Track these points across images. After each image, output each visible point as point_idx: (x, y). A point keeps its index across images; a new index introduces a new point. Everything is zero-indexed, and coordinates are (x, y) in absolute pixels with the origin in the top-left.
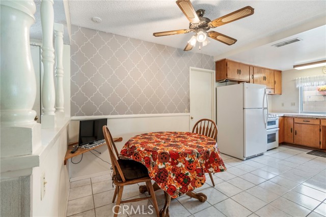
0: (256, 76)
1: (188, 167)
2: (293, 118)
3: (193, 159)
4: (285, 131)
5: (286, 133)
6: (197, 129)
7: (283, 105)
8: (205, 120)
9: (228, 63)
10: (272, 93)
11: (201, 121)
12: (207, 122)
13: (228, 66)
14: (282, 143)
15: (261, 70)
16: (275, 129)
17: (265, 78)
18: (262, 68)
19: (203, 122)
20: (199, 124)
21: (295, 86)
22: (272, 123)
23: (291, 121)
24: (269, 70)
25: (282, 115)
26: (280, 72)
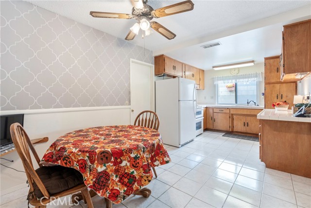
0: (187, 73)
1: (133, 165)
2: (213, 109)
3: (139, 155)
4: (208, 119)
5: (208, 121)
6: (139, 121)
7: (205, 98)
8: (147, 112)
9: (166, 59)
10: (198, 88)
11: (143, 113)
12: (149, 113)
13: (166, 61)
14: (206, 130)
15: (191, 68)
16: (200, 118)
17: (193, 75)
18: (192, 67)
19: (145, 114)
20: (141, 117)
21: (214, 83)
22: (199, 113)
23: (211, 111)
24: (196, 68)
25: (205, 106)
26: (203, 71)
